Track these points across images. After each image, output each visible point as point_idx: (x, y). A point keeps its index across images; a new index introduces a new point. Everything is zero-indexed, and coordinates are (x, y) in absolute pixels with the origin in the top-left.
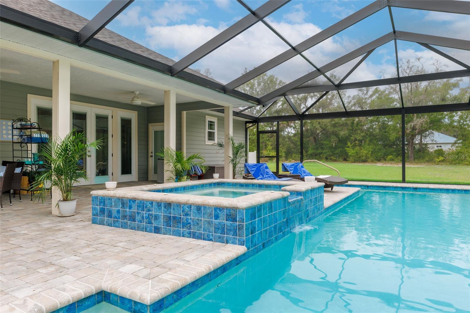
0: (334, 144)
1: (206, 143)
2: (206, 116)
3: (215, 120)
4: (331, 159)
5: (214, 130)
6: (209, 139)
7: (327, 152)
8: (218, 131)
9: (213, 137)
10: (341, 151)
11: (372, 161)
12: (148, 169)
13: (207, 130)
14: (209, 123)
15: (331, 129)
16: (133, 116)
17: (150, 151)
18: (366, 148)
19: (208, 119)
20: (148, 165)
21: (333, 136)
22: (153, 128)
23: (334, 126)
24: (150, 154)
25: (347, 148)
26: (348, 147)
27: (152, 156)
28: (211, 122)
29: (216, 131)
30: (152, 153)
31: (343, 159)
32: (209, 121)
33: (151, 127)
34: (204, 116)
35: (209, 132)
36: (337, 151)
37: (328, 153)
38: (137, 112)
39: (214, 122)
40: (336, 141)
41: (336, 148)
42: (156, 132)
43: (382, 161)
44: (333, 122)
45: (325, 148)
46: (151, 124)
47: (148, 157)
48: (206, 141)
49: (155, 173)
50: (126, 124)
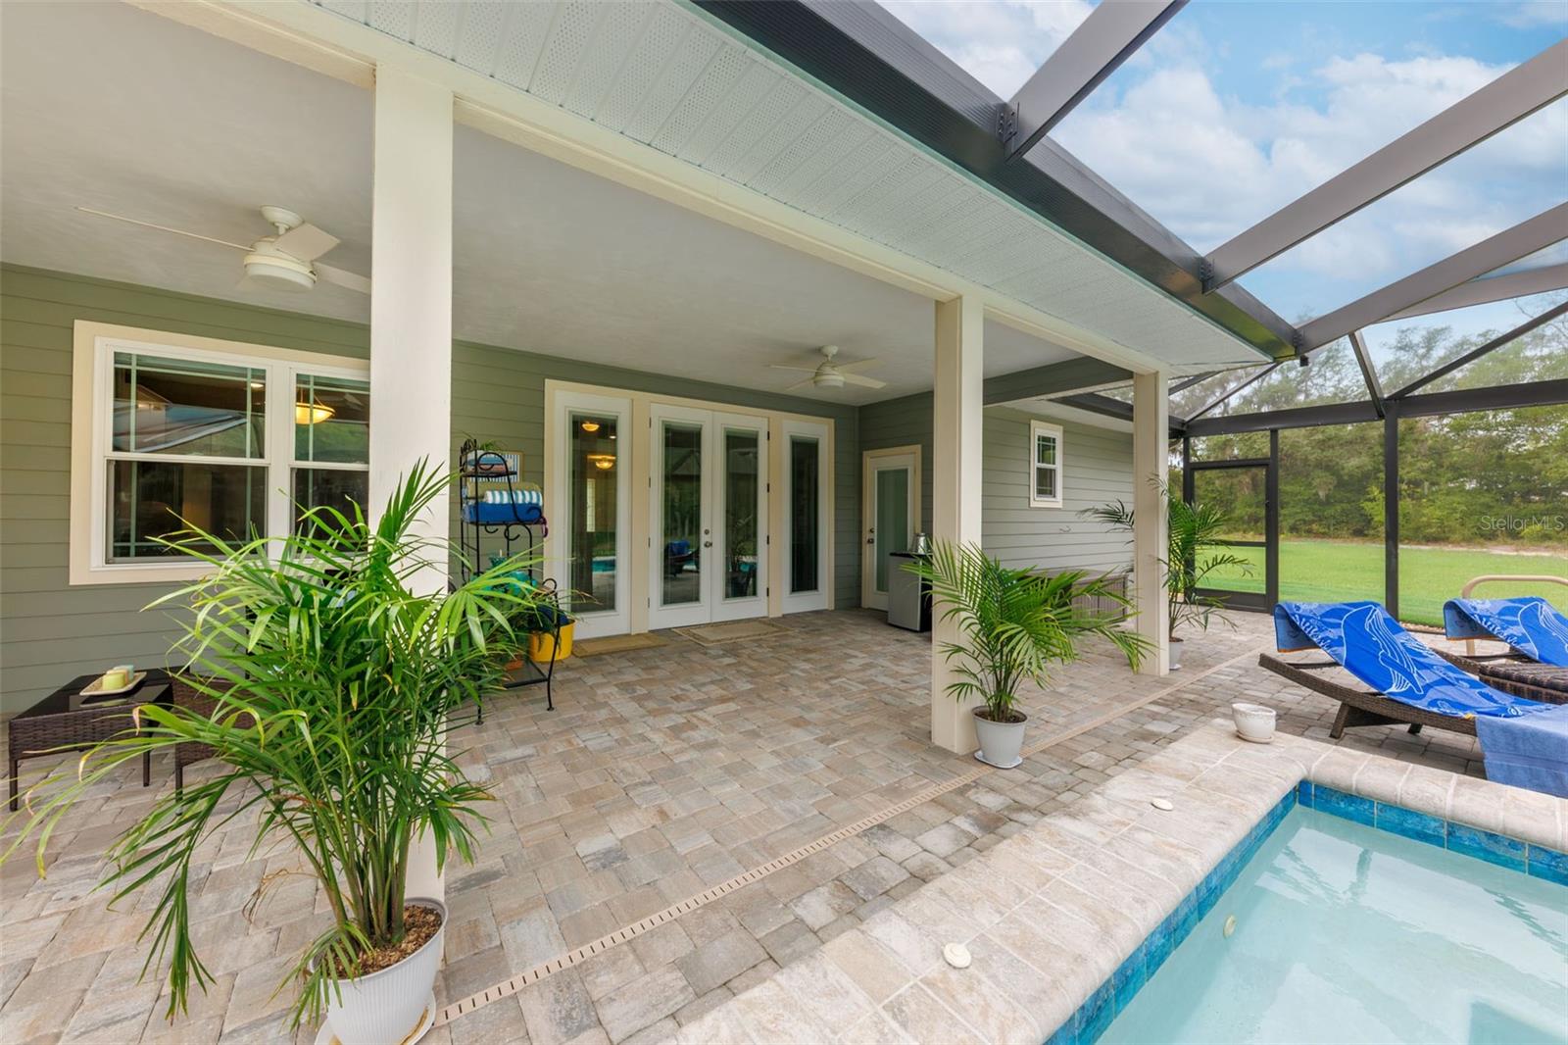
0: (1322, 494)
1: (1033, 504)
2: (1032, 422)
3: (1056, 433)
4: (1309, 532)
5: (1054, 463)
6: (1041, 492)
7: (1297, 513)
8: (1064, 465)
9: (1051, 486)
10: (1343, 510)
11: (1468, 541)
12: (860, 576)
13: (1035, 464)
14: (1041, 443)
15: (1314, 453)
16: (821, 430)
17: (866, 527)
18: (1439, 503)
19: (1039, 429)
20: (860, 566)
21: (1319, 472)
22: (876, 462)
23: (1323, 444)
24: (866, 536)
25: (1369, 503)
26: (1371, 500)
27: (871, 541)
28: (1045, 439)
29: (1058, 466)
30: (872, 531)
31: (1351, 531)
32: (1039, 437)
33: (868, 459)
34: (1024, 422)
35: (1039, 470)
36: (1330, 511)
37: (1300, 516)
38: (832, 421)
39: (1054, 439)
40: (1330, 483)
41: (1328, 502)
42: (882, 475)
43: (1500, 539)
44: (1320, 436)
45: (1292, 503)
46: (870, 452)
47: (860, 548)
48: (1032, 499)
49: (879, 588)
50: (804, 454)
